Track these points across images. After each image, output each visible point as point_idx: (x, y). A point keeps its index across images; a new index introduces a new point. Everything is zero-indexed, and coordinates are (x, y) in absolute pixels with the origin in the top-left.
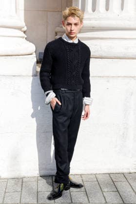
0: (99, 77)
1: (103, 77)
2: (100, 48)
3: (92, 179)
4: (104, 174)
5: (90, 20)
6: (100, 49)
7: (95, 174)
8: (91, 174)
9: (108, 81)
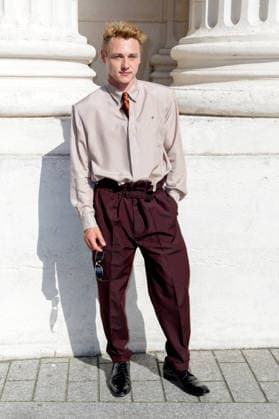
0: (247, 154)
1: (256, 155)
2: (250, 96)
3: (236, 357)
4: (258, 349)
5: (229, 41)
6: (249, 99)
7: (240, 350)
8: (233, 349)
9: (267, 163)
